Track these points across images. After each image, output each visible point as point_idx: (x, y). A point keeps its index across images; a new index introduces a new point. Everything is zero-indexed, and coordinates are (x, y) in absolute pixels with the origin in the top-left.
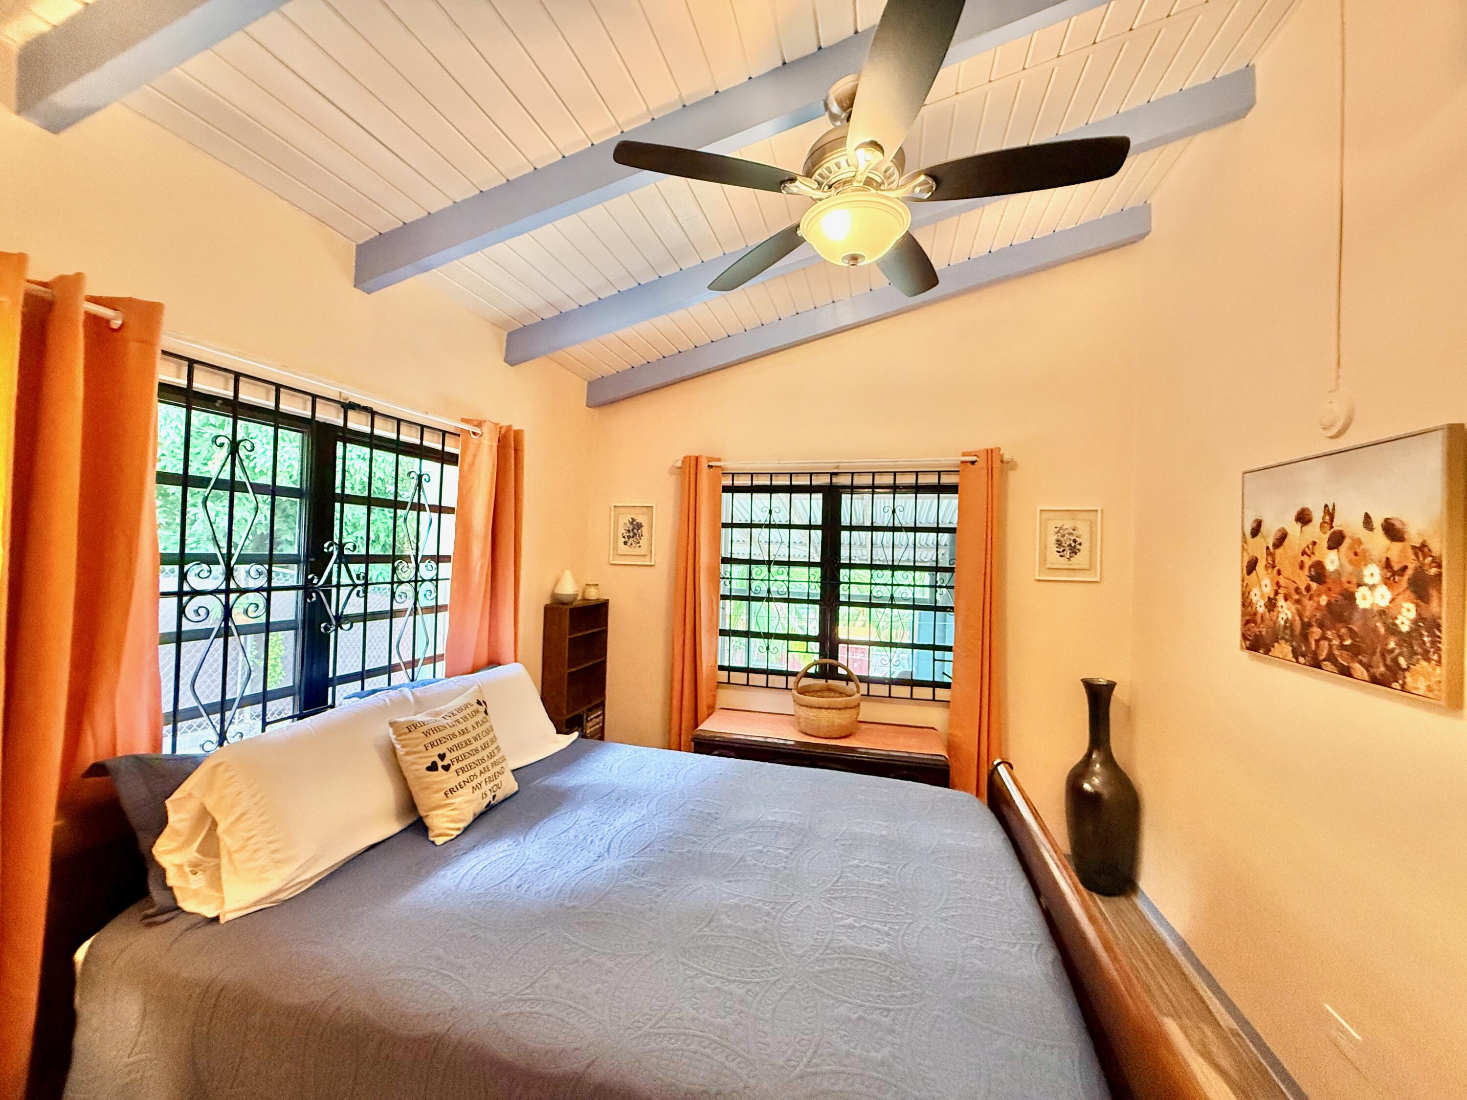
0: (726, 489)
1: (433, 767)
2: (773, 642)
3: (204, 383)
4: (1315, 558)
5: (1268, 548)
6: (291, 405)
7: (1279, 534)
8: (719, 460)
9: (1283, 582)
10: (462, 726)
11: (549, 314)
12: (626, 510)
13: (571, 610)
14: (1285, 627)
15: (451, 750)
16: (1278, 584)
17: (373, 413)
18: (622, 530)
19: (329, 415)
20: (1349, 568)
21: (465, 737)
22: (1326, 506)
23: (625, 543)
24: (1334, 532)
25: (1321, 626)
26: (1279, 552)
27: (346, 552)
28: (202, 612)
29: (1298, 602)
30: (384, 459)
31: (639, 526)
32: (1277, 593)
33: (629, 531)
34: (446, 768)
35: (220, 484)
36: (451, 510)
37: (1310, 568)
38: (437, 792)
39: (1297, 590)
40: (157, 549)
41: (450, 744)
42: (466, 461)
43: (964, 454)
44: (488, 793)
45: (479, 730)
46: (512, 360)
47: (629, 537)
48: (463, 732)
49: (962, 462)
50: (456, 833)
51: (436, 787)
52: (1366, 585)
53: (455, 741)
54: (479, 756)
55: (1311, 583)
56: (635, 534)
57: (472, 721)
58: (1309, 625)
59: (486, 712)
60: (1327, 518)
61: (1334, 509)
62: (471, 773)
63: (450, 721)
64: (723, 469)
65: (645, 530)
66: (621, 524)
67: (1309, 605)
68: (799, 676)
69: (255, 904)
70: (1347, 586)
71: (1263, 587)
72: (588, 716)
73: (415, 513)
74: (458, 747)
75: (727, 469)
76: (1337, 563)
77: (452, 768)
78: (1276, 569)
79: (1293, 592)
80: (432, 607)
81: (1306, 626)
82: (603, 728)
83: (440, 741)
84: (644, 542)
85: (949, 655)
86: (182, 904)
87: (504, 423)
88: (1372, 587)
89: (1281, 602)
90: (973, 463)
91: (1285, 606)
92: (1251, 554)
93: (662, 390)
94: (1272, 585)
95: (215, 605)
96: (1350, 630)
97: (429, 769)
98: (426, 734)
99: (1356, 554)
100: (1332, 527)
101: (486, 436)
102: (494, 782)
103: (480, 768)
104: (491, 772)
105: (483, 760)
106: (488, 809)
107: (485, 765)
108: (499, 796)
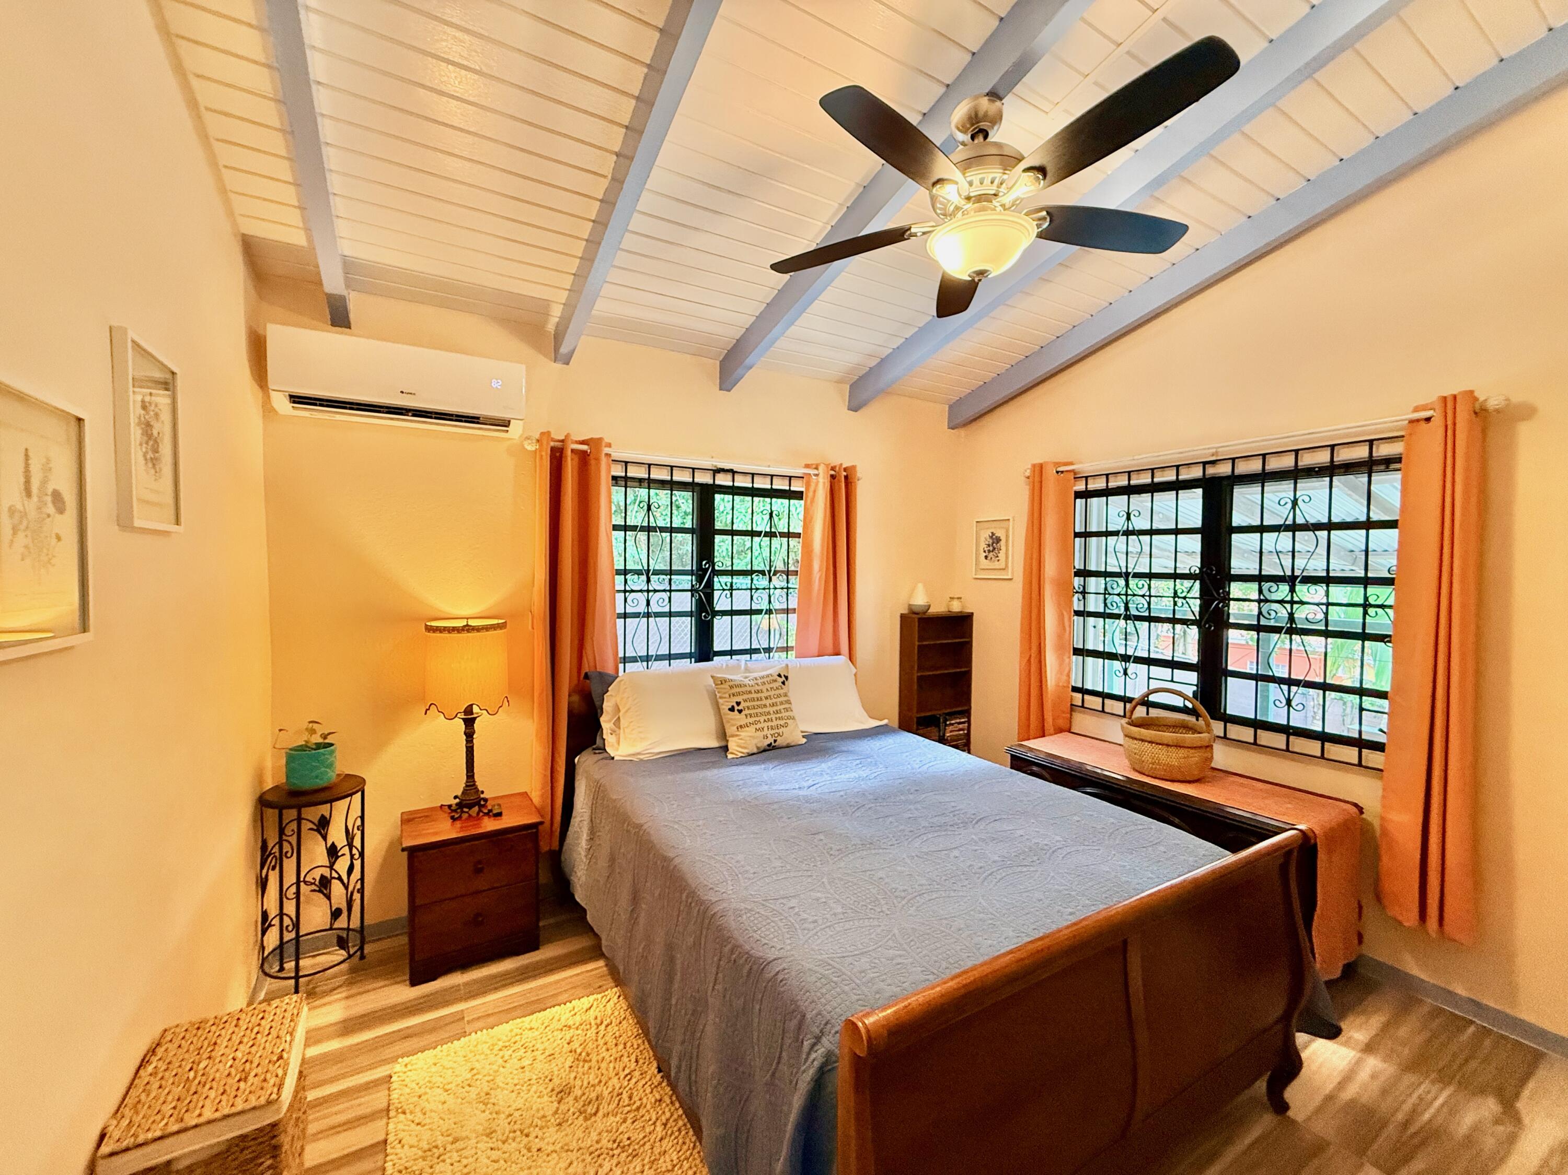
0: (1078, 495)
1: (732, 709)
2: (1132, 667)
3: (633, 472)
6: (679, 476)
8: (1071, 464)
10: (759, 688)
11: (873, 363)
12: (986, 525)
13: (920, 619)
15: (745, 701)
17: (733, 472)
18: (983, 546)
19: (703, 478)
21: (759, 695)
23: (986, 557)
27: (717, 568)
28: (635, 601)
30: (744, 503)
31: (998, 540)
33: (989, 545)
34: (740, 711)
35: (642, 529)
36: (798, 535)
38: (733, 725)
40: (613, 565)
41: (745, 697)
42: (808, 495)
43: (1416, 409)
44: (769, 736)
45: (772, 693)
46: (855, 407)
47: (989, 551)
48: (758, 692)
49: (1412, 422)
50: (741, 755)
51: (732, 722)
53: (750, 696)
54: (766, 710)
56: (994, 549)
57: (768, 686)
59: (783, 683)
62: (757, 719)
63: (751, 683)
64: (1075, 474)
65: (1003, 543)
66: (983, 539)
68: (1134, 703)
69: (629, 755)
72: (946, 720)
73: (768, 539)
74: (753, 700)
75: (1079, 473)
77: (743, 713)
80: (783, 610)
82: (968, 735)
83: (739, 694)
84: (1002, 555)
85: (1384, 704)
86: (608, 749)
87: (835, 462)
90: (1428, 420)
93: (1019, 398)
95: (642, 597)
97: (730, 710)
98: (731, 687)
101: (821, 475)
102: (777, 731)
103: (766, 718)
104: (774, 723)
105: (769, 713)
106: (771, 748)
107: (769, 717)
108: (781, 741)
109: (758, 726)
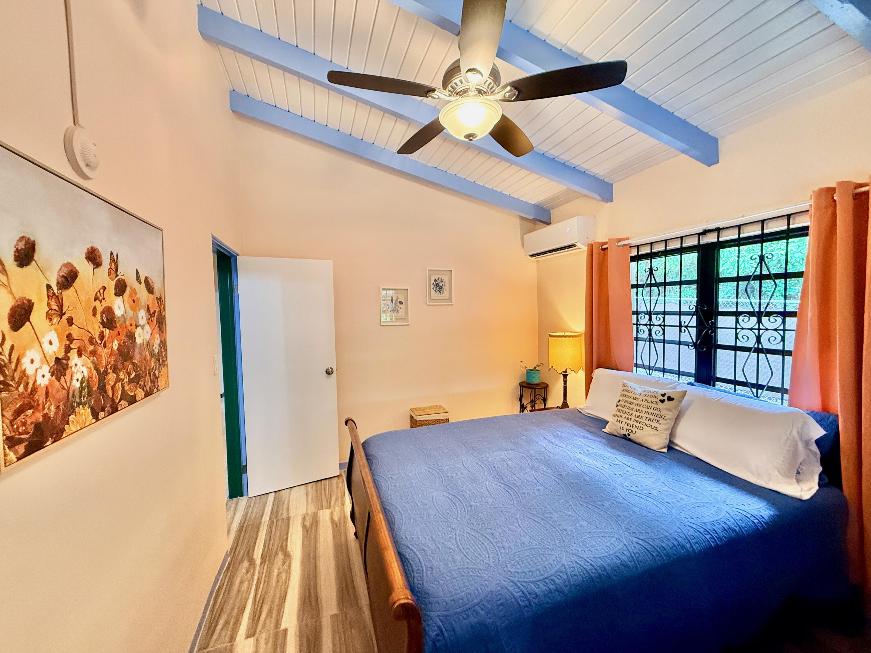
4: (105, 304)
5: (49, 287)
7: (65, 270)
9: (75, 331)
10: (639, 397)
14: (82, 389)
15: (623, 401)
16: (70, 338)
20: (130, 313)
22: (112, 253)
24: (119, 280)
25: (115, 370)
26: (68, 295)
29: (93, 353)
32: (68, 349)
34: (617, 406)
37: (102, 313)
39: (91, 341)
44: (625, 429)
45: (644, 403)
48: (636, 399)
52: (140, 325)
54: (631, 412)
55: (104, 330)
57: (646, 398)
58: (106, 373)
59: (662, 401)
60: (113, 266)
61: (117, 259)
67: (104, 353)
70: (130, 328)
71: (46, 345)
74: (627, 402)
76: (122, 308)
78: (65, 317)
79: (87, 343)
81: (102, 376)
83: (625, 396)
88: (143, 327)
89: (74, 359)
91: (79, 364)
92: (18, 295)
94: (60, 340)
96: (134, 364)
98: (625, 390)
99: (134, 301)
100: (117, 276)
102: (631, 428)
103: (627, 416)
104: (632, 423)
105: (631, 415)
106: (625, 438)
107: (630, 417)
108: (632, 436)
109: (620, 419)
